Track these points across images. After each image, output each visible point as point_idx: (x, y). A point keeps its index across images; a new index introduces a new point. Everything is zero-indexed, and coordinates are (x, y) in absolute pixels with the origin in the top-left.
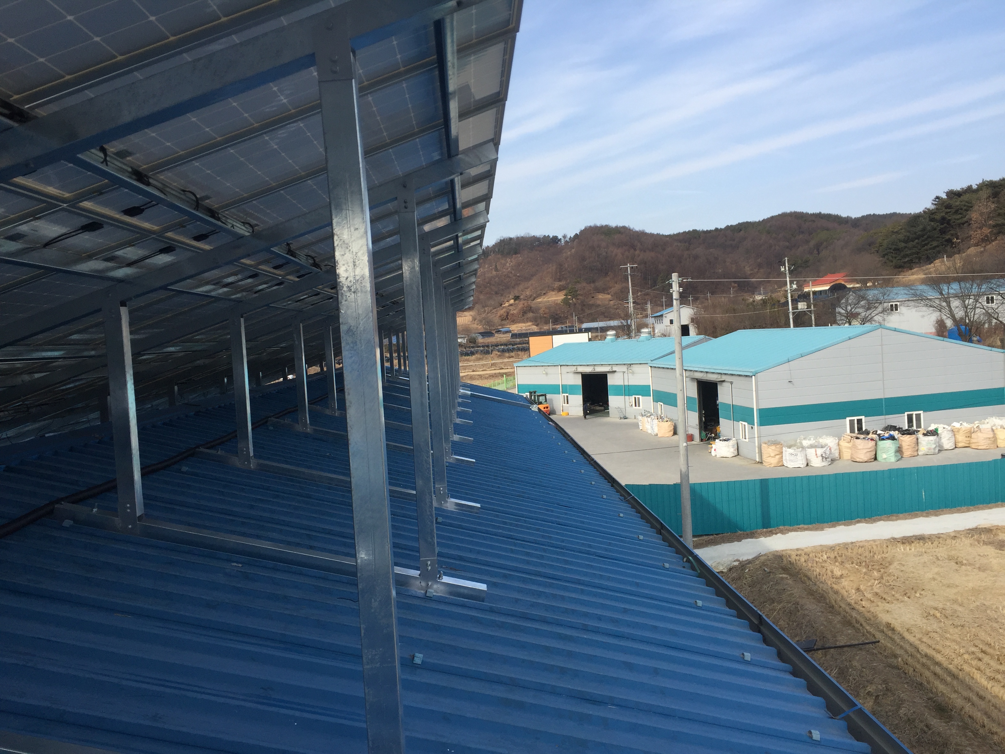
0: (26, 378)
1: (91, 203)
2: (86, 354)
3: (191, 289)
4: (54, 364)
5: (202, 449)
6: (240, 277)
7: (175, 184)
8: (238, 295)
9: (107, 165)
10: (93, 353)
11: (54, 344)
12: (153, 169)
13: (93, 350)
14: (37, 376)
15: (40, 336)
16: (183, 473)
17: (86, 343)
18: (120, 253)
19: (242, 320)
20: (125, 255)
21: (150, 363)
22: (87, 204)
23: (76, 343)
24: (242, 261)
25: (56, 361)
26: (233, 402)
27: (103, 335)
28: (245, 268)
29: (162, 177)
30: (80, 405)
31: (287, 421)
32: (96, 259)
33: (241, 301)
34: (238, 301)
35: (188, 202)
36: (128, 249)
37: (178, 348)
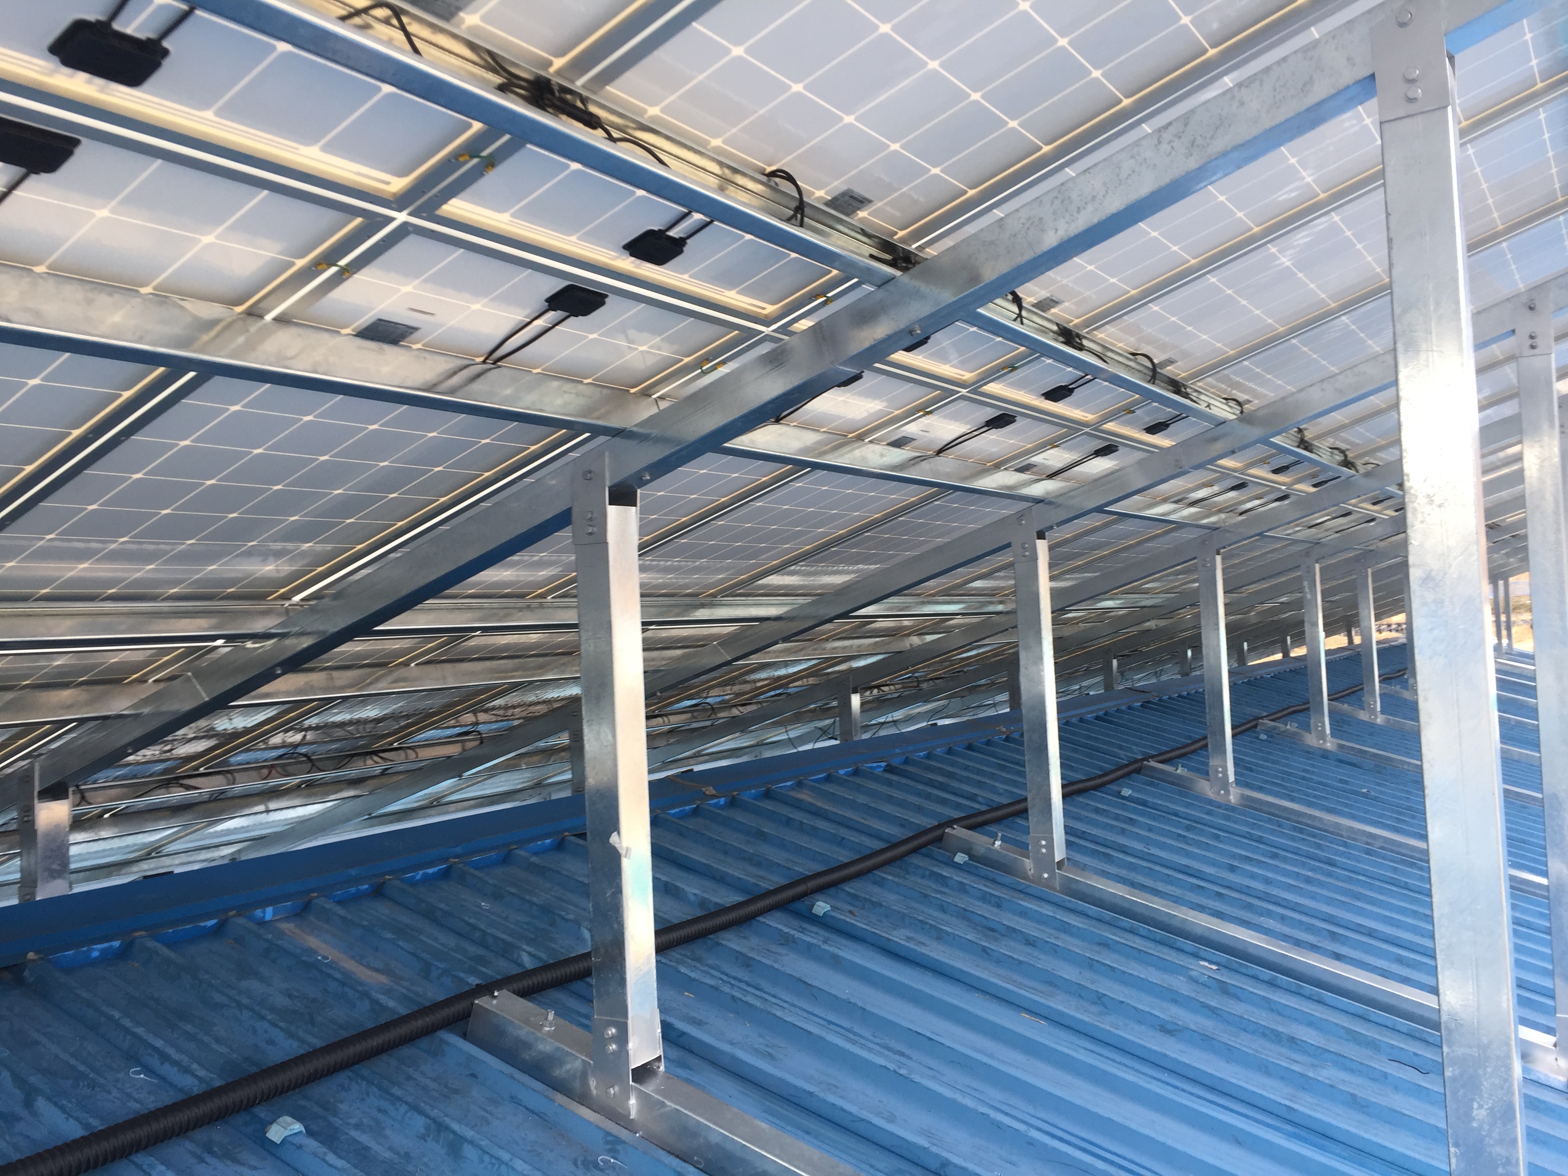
0: (915, 640)
1: (1000, 386)
2: (991, 608)
3: (1139, 510)
4: (951, 622)
5: (1152, 763)
6: (1216, 489)
7: (1120, 345)
8: (1213, 519)
9: (1022, 323)
10: (1000, 608)
11: (949, 593)
12: (1087, 323)
13: (1001, 602)
14: (929, 638)
15: (932, 583)
16: (1124, 798)
17: (991, 593)
18: (1037, 459)
19: (1218, 558)
20: (1045, 462)
21: (1077, 623)
22: (993, 388)
23: (979, 593)
24: (1222, 462)
25: (952, 619)
26: (1201, 690)
27: (1012, 582)
28: (1225, 473)
29: (1101, 336)
30: (983, 682)
31: (1291, 727)
32: (1005, 469)
33: (1217, 529)
34: (1213, 529)
35: (1140, 371)
36: (1049, 452)
37: (1118, 602)
